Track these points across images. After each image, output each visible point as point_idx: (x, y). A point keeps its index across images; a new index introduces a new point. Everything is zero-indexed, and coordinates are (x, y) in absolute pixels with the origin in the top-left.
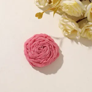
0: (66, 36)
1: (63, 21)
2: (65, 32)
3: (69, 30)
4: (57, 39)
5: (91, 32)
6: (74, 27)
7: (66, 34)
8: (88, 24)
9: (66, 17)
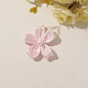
0: (62, 24)
1: (56, 10)
2: (59, 20)
3: (64, 18)
4: (54, 28)
5: (85, 15)
6: (68, 14)
7: (62, 22)
8: (82, 8)
9: (59, 6)
